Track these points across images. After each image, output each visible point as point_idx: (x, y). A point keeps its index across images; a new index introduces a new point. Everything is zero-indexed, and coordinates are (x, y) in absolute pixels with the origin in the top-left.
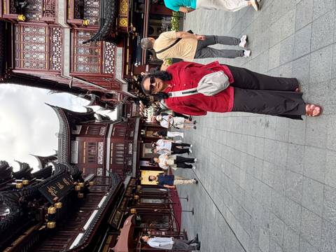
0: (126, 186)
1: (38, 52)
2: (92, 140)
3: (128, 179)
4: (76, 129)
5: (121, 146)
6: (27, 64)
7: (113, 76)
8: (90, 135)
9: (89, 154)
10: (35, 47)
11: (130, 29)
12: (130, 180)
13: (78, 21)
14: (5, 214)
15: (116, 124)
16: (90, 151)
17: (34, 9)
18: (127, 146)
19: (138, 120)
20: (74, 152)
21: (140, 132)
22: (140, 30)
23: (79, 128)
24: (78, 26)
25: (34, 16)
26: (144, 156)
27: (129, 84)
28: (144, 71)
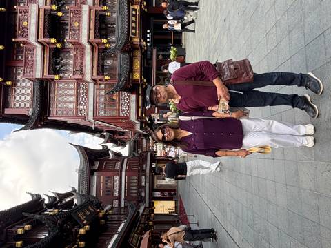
0: (140, 214)
1: (68, 102)
2: (109, 174)
3: (142, 209)
4: (94, 165)
5: (135, 179)
6: (59, 112)
7: (128, 118)
8: (106, 170)
9: (106, 188)
10: (65, 99)
11: (141, 80)
12: (144, 210)
13: (100, 77)
14: (43, 237)
15: (129, 159)
16: (106, 184)
17: (66, 70)
18: (139, 178)
19: (149, 154)
20: (93, 186)
21: (151, 165)
22: (149, 81)
23: (97, 164)
24: (100, 80)
25: (66, 75)
26: (155, 187)
27: (142, 123)
28: (154, 113)
